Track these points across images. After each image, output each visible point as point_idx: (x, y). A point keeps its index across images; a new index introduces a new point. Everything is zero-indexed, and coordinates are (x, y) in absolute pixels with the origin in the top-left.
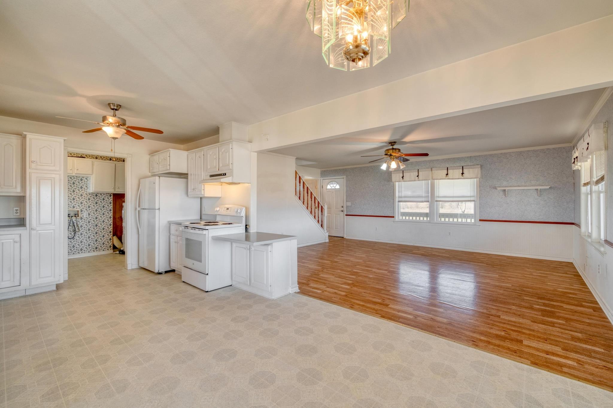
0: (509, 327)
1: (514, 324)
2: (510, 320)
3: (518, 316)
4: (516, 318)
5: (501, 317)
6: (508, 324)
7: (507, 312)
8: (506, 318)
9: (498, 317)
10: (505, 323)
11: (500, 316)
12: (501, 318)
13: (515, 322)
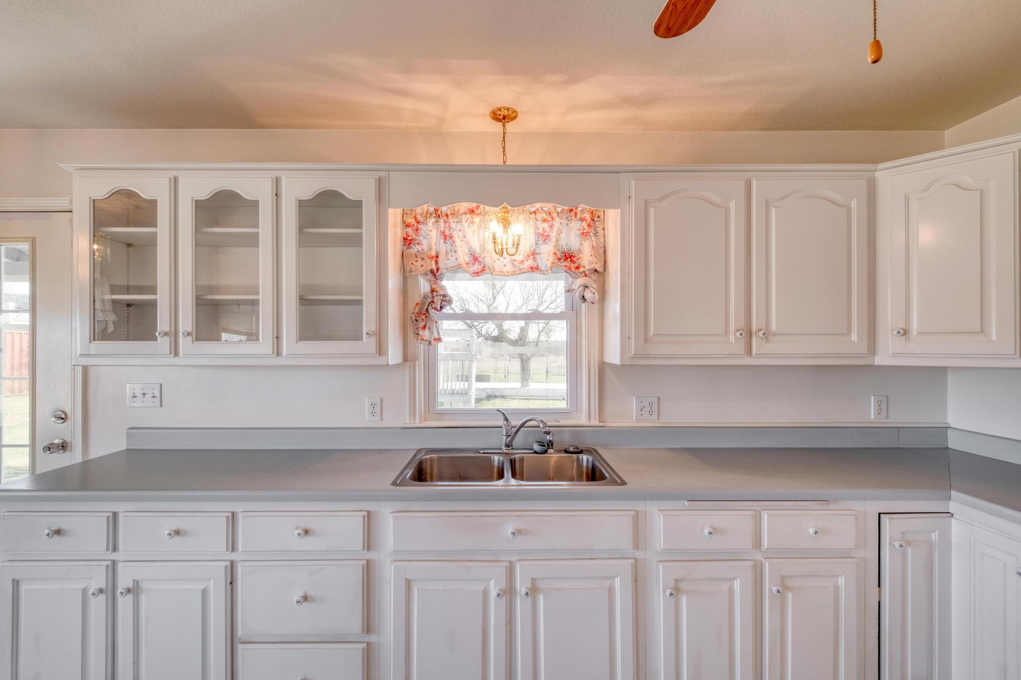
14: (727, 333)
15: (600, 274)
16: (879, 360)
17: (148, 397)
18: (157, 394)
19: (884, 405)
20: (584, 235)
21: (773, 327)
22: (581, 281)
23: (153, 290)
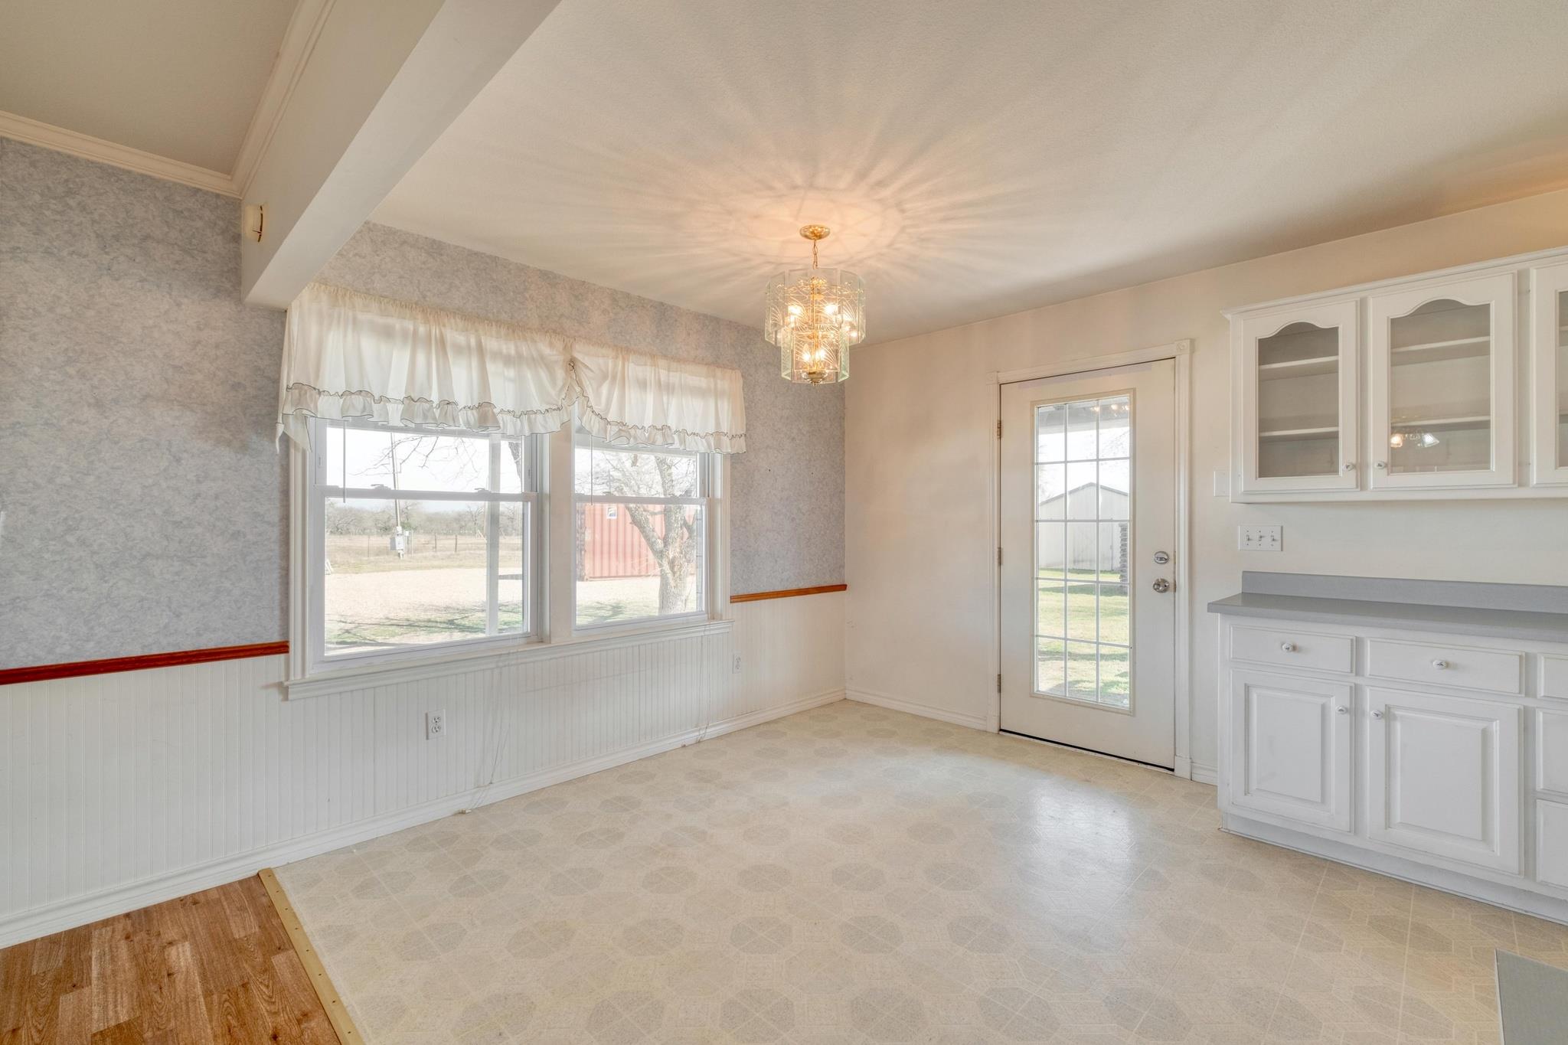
17: (1267, 540)
18: (1278, 537)
23: (1334, 420)
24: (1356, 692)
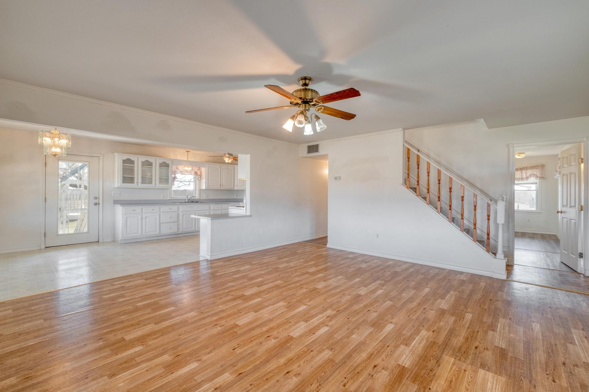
0: (30, 315)
1: (25, 321)
2: (30, 322)
3: (22, 332)
4: (24, 328)
5: (42, 321)
6: (31, 317)
7: (39, 330)
8: (36, 322)
9: (46, 319)
10: (35, 316)
11: (45, 321)
12: (42, 319)
13: (24, 323)
14: (218, 185)
15: (201, 176)
16: (235, 189)
18: (119, 193)
19: (237, 196)
20: (198, 170)
21: (224, 184)
22: (198, 177)
24: (142, 215)
